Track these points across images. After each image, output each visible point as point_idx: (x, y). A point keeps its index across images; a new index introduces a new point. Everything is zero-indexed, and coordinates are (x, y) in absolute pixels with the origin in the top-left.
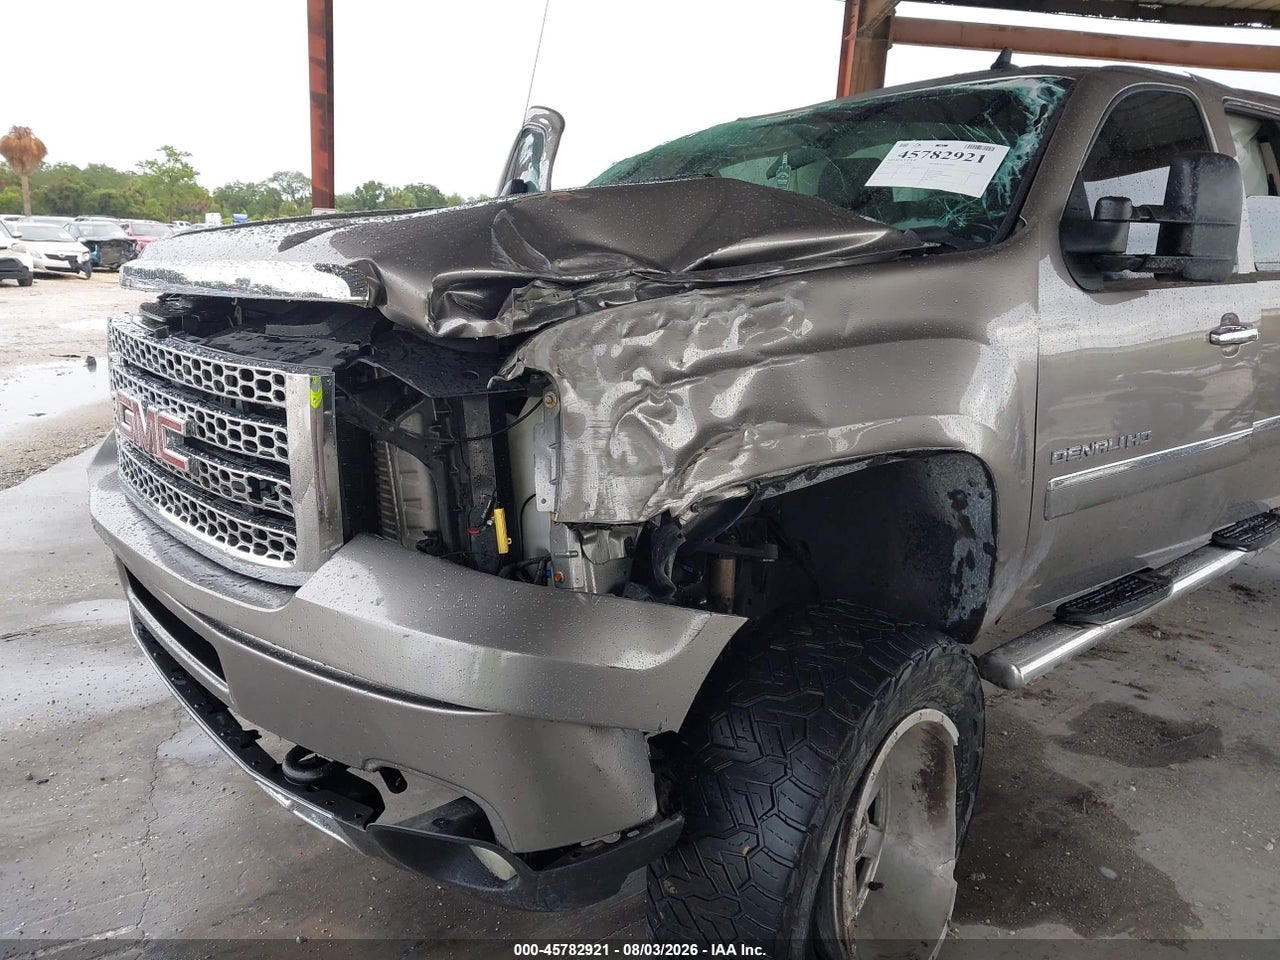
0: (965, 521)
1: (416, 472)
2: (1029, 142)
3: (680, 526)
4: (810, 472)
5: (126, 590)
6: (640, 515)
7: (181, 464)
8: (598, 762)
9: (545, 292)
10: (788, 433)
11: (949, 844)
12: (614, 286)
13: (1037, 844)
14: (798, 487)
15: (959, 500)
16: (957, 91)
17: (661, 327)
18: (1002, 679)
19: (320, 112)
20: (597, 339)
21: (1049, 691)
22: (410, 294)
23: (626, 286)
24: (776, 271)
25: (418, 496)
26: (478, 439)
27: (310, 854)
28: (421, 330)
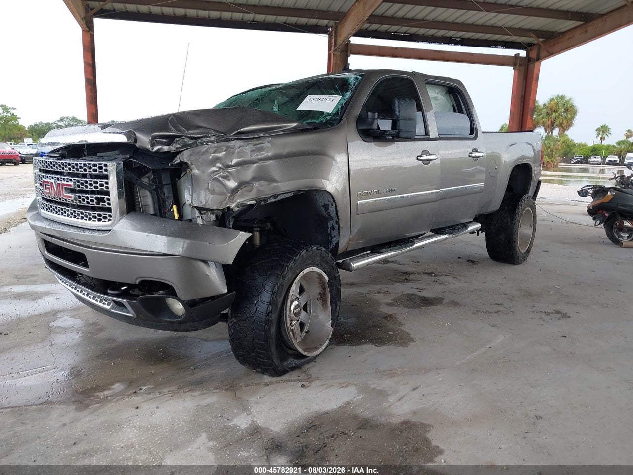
0: (329, 214)
1: (147, 196)
2: (348, 95)
3: (233, 211)
4: (275, 196)
5: (44, 251)
6: (220, 207)
7: (71, 197)
8: (207, 273)
9: (186, 140)
10: (268, 185)
11: (329, 316)
12: (209, 139)
13: (369, 328)
14: (272, 201)
15: (326, 207)
16: (330, 78)
17: (224, 151)
18: (348, 268)
19: (90, 87)
20: (204, 153)
21: (387, 292)
22: (144, 140)
23: (212, 139)
24: (261, 135)
25: (148, 204)
26: (166, 184)
27: (113, 346)
28: (148, 151)
